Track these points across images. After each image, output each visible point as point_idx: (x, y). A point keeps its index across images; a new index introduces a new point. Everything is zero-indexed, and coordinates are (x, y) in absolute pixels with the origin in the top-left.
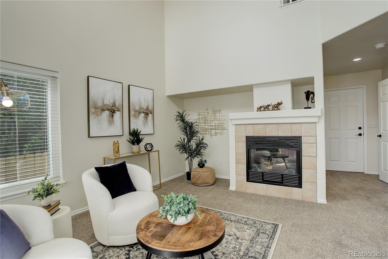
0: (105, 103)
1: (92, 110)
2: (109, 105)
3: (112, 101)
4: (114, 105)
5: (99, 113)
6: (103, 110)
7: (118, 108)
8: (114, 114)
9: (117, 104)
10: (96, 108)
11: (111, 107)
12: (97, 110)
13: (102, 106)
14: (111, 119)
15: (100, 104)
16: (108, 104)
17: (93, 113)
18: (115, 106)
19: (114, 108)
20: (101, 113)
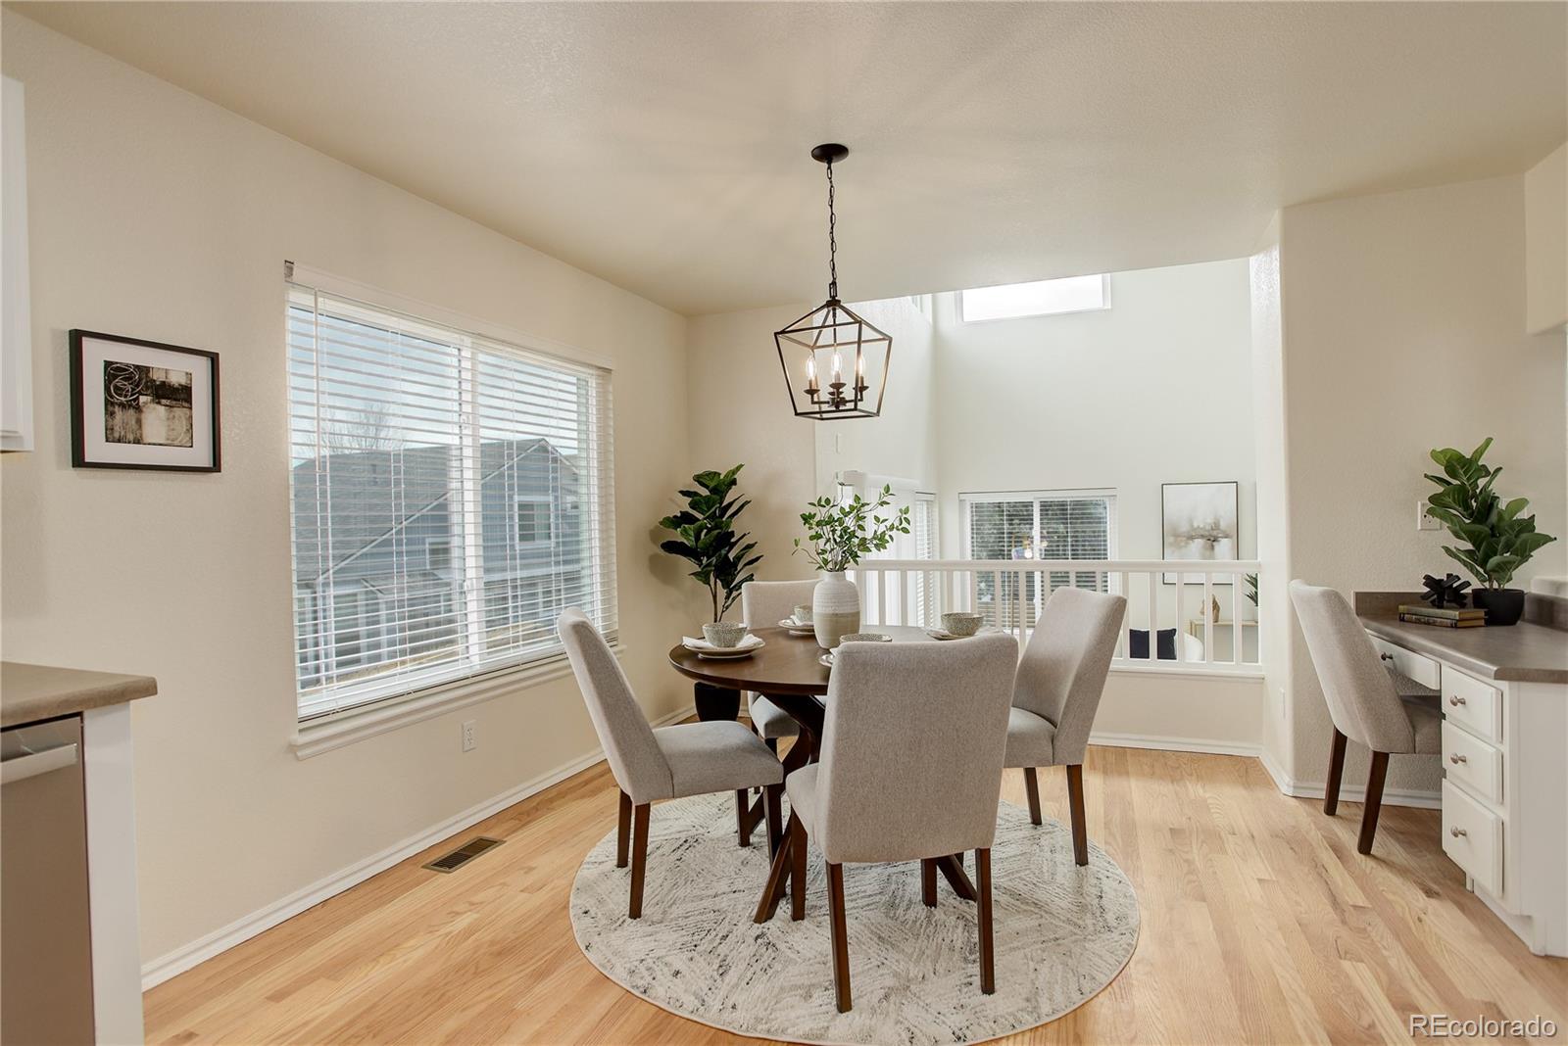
0: (1195, 525)
1: (1169, 539)
2: (1203, 529)
3: (1210, 520)
4: (1216, 526)
5: (1183, 544)
6: (1191, 538)
7: (1223, 532)
8: (1215, 543)
9: (1223, 525)
10: (1176, 535)
11: (1208, 531)
12: (1179, 539)
13: (1189, 532)
14: (1208, 553)
15: (1184, 528)
16: (1202, 526)
17: (1171, 544)
18: (1219, 529)
19: (1215, 533)
20: (1187, 543)
